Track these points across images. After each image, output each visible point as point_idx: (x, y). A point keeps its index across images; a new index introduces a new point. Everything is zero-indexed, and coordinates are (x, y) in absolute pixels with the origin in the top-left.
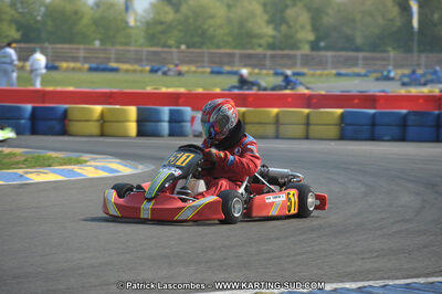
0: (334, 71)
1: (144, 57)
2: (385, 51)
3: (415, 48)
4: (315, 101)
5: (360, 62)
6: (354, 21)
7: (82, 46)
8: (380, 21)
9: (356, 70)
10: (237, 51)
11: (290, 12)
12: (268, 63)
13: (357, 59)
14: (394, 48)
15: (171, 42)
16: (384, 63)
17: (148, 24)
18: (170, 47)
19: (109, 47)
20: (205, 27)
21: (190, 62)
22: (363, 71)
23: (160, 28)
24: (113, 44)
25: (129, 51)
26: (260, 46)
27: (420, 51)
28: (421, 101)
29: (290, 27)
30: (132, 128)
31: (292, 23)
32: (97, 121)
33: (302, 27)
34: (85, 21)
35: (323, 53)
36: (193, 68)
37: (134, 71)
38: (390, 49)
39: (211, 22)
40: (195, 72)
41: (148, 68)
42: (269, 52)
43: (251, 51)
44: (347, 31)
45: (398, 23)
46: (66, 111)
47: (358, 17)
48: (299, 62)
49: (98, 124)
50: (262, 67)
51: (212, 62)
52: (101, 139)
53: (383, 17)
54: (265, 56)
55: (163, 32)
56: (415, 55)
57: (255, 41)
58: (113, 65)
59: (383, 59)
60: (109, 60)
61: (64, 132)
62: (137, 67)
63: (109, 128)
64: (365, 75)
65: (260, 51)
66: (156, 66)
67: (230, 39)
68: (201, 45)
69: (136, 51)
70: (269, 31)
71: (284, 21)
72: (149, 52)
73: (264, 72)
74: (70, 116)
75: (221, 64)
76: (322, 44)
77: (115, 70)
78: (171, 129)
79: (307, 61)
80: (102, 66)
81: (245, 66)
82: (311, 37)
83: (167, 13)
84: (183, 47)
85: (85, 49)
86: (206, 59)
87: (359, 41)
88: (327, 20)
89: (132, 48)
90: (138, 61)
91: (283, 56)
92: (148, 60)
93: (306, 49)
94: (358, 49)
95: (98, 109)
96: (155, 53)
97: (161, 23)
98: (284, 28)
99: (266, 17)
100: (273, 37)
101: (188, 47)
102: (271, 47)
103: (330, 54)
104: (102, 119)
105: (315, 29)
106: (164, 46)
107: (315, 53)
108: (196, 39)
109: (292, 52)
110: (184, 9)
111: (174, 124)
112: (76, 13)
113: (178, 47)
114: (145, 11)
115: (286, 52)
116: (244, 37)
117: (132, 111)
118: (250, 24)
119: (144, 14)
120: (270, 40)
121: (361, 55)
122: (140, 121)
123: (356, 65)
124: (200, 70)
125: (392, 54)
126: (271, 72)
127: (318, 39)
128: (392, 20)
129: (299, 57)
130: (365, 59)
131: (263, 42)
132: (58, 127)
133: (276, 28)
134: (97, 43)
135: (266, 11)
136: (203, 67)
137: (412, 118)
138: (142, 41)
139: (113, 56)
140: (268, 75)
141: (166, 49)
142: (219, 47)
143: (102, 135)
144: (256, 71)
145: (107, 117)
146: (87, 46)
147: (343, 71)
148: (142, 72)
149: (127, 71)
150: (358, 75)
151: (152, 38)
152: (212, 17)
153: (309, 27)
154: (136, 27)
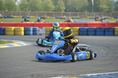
0: (72, 17)
1: (20, 14)
2: (84, 12)
3: (93, 11)
4: (71, 25)
5: (78, 15)
6: (76, 4)
7: (3, 11)
8: (83, 4)
9: (77, 17)
10: (45, 12)
11: (59, 2)
12: (54, 15)
13: (77, 14)
14: (86, 11)
15: (27, 10)
16: (85, 15)
17: (20, 5)
18: (27, 11)
19: (10, 11)
20: (36, 6)
21: (33, 15)
22: (79, 17)
23: (24, 6)
24: (11, 11)
25: (16, 12)
26: (51, 11)
27: (94, 12)
28: (99, 25)
29: (59, 6)
30: (23, 33)
31: (60, 5)
32: (13, 31)
33: (62, 6)
34: (3, 4)
35: (68, 12)
36: (34, 17)
37: (18, 18)
38: (85, 11)
39: (38, 4)
40: (34, 18)
41: (21, 17)
42: (54, 12)
43: (49, 12)
44: (74, 6)
45: (87, 4)
46: (4, 29)
47: (77, 3)
48: (62, 15)
49: (13, 32)
50: (52, 16)
51: (39, 15)
52: (14, 36)
53: (84, 3)
54: (53, 13)
55: (25, 7)
56: (93, 13)
57: (50, 9)
58: (12, 16)
59: (84, 14)
60: (11, 15)
61: (4, 34)
62: (18, 17)
63: (16, 33)
64: (80, 18)
65: (51, 12)
66: (24, 16)
67: (43, 9)
68: (35, 10)
69: (18, 12)
70: (53, 7)
71: (57, 4)
72: (21, 13)
73: (53, 18)
74: (6, 30)
75: (41, 15)
76: (68, 10)
77: (13, 17)
78: (33, 33)
79: (64, 15)
80: (9, 16)
81: (48, 16)
82: (65, 8)
83: (26, 2)
84: (30, 11)
85: (4, 12)
86: (37, 14)
87: (77, 9)
88: (69, 4)
89: (17, 12)
90: (19, 15)
91: (58, 13)
92: (21, 15)
93: (63, 12)
94: (77, 11)
95: (13, 28)
96: (23, 13)
97: (24, 5)
98: (57, 6)
99: (52, 3)
100: (54, 8)
101: (32, 11)
102: (54, 11)
103: (70, 13)
104: (15, 30)
105: (66, 6)
106: (25, 11)
107: (66, 13)
108: (34, 9)
109: (60, 12)
110: (30, 1)
111: (34, 32)
112: (1, 2)
113: (29, 11)
114: (20, 1)
115: (58, 12)
116: (47, 8)
117: (23, 28)
118: (48, 5)
119: (20, 2)
120: (54, 9)
121: (78, 13)
122: (25, 31)
123: (77, 16)
124: (36, 17)
125: (86, 12)
126: (55, 18)
127: (67, 9)
128: (86, 4)
129: (62, 14)
130: (79, 14)
131: (51, 9)
132: (2, 33)
133: (55, 6)
134: (7, 10)
135: (52, 1)
136: (36, 16)
137: (98, 29)
138: (19, 9)
139: (12, 14)
140: (54, 18)
141: (26, 12)
142: (40, 11)
143: (15, 35)
144: (51, 17)
145: (16, 30)
146: (5, 11)
147: (74, 17)
148: (20, 18)
149: (16, 18)
150: (78, 18)
151: (22, 9)
152: (38, 3)
153: (64, 6)
154: (18, 6)
